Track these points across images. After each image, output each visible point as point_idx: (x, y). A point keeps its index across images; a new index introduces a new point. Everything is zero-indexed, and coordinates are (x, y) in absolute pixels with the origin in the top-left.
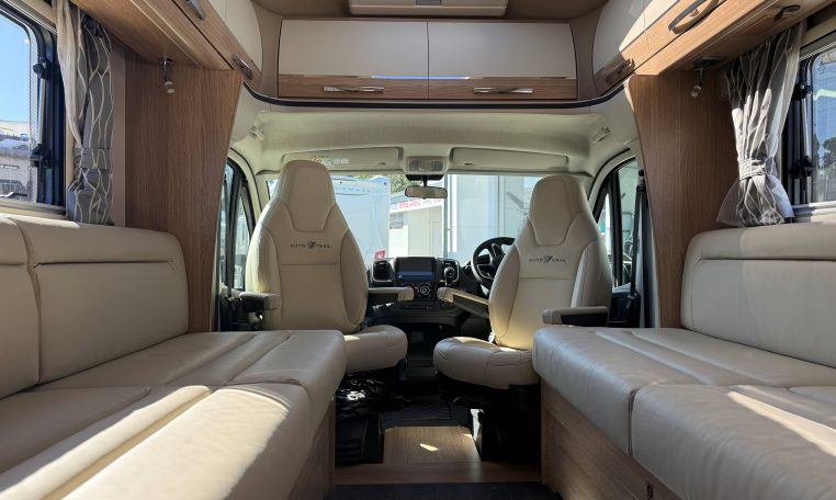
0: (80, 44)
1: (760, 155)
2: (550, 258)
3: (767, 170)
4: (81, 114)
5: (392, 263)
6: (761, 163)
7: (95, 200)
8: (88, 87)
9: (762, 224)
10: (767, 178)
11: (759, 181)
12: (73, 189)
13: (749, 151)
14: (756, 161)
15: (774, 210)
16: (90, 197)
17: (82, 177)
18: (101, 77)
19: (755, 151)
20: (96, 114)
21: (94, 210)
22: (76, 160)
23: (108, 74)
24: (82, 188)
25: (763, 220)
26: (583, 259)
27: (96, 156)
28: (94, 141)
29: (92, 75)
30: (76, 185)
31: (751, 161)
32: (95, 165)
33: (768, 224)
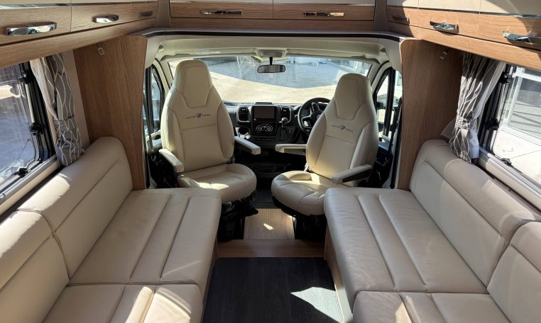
0: (45, 64)
1: (469, 117)
2: (344, 127)
3: (470, 127)
4: (54, 101)
5: (250, 108)
6: (468, 122)
7: (72, 149)
8: (54, 86)
9: (460, 158)
10: (469, 133)
11: (464, 132)
12: (58, 145)
13: (463, 112)
14: (466, 120)
15: (467, 154)
16: (69, 148)
17: (62, 136)
18: (61, 77)
19: (466, 114)
20: (63, 102)
21: (73, 153)
22: (56, 127)
23: (64, 73)
24: (63, 142)
25: (461, 156)
26: (363, 132)
27: (67, 124)
28: (64, 115)
29: (55, 77)
30: (59, 141)
31: (462, 119)
32: (68, 129)
33: (462, 159)
